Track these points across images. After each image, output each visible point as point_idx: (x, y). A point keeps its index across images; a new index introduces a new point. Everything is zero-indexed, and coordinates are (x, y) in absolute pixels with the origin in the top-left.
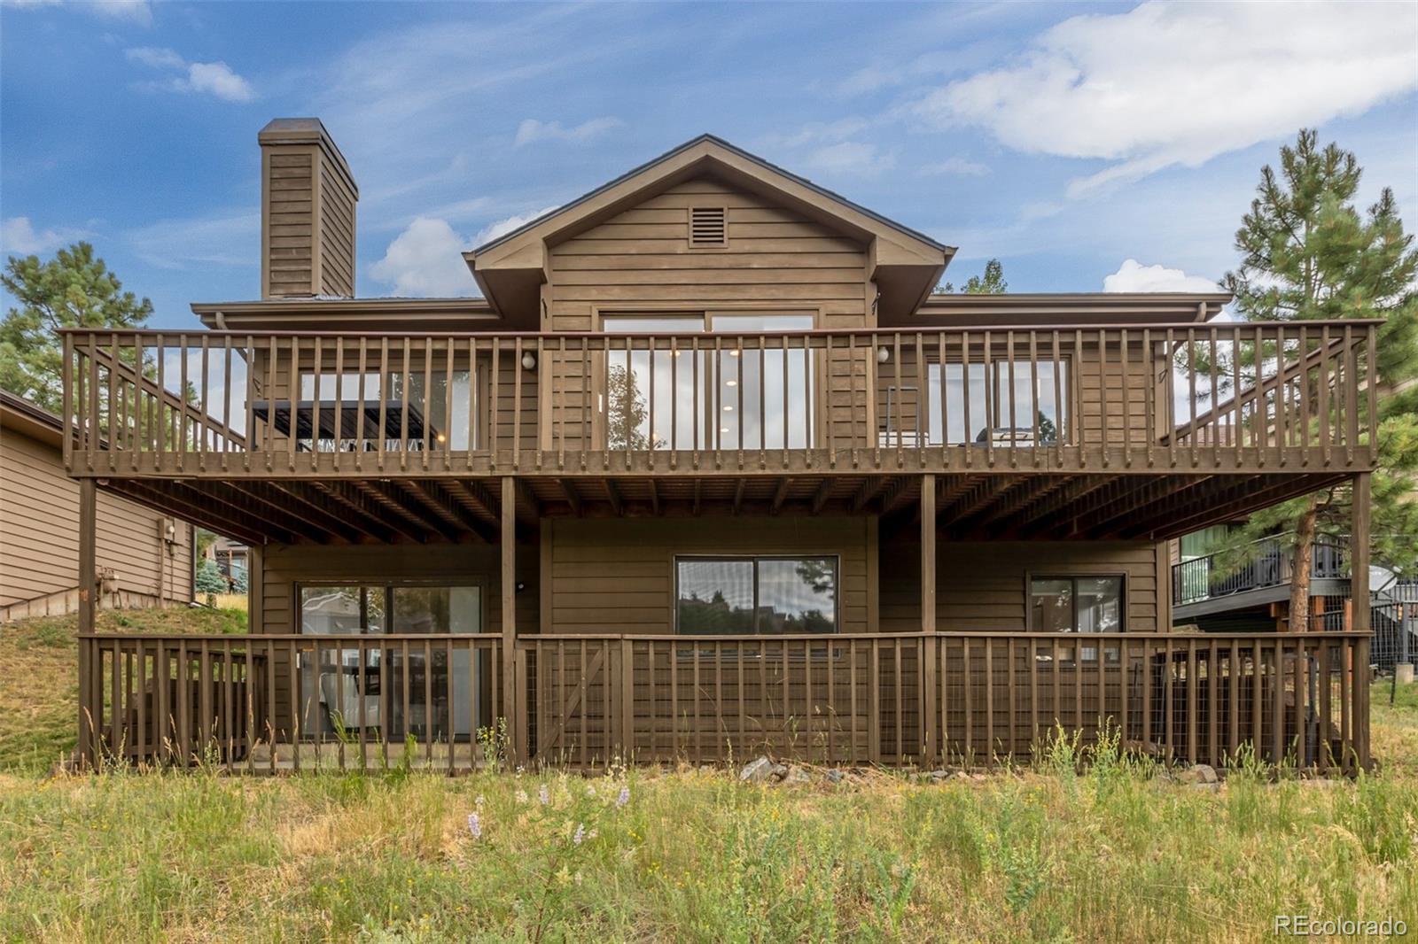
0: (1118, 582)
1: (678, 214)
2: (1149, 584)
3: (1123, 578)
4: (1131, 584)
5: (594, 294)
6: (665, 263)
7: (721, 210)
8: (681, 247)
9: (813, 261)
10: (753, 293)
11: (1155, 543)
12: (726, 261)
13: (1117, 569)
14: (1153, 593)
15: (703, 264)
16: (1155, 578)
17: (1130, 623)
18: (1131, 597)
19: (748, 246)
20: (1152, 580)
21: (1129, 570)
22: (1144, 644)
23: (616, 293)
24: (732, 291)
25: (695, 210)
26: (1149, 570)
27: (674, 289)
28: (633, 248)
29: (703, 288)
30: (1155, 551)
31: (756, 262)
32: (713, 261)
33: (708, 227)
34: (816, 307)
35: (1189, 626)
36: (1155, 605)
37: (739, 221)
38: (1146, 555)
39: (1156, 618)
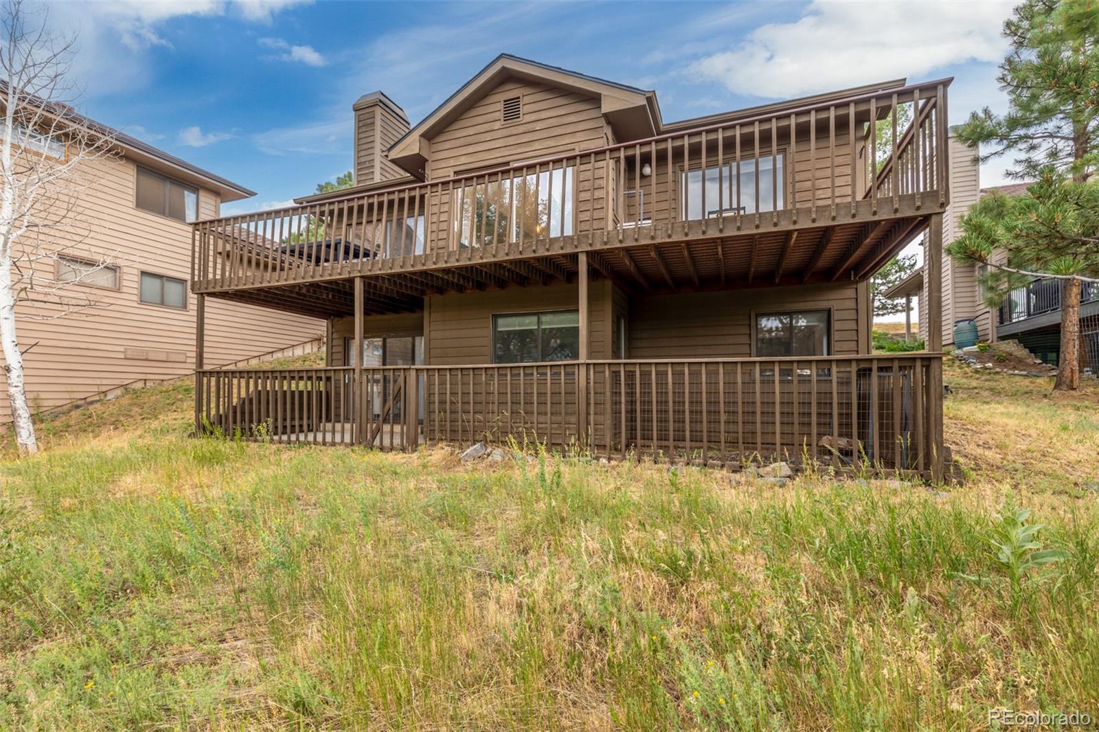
0: (825, 315)
1: (495, 105)
2: (853, 315)
3: (829, 311)
4: (836, 316)
5: (452, 162)
6: (488, 136)
7: (519, 98)
8: (497, 125)
9: (572, 118)
10: (537, 146)
11: (857, 283)
12: (521, 129)
13: (824, 305)
14: (855, 322)
15: (509, 134)
16: (857, 310)
17: (836, 346)
18: (836, 326)
19: (534, 117)
20: (854, 311)
21: (834, 305)
22: (851, 364)
23: (464, 160)
24: (525, 147)
25: (505, 101)
26: (852, 304)
27: (493, 152)
28: (471, 131)
29: (508, 148)
30: (856, 289)
31: (539, 126)
32: (514, 131)
33: (512, 110)
34: (573, 148)
35: (1010, 341)
36: (857, 330)
37: (530, 102)
38: (849, 293)
39: (857, 341)
